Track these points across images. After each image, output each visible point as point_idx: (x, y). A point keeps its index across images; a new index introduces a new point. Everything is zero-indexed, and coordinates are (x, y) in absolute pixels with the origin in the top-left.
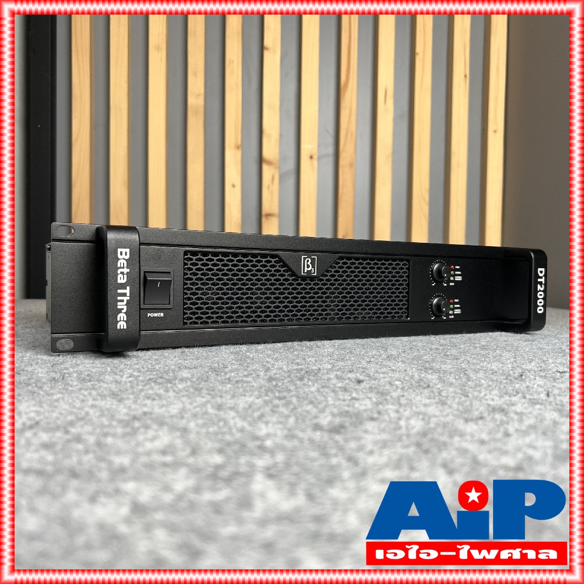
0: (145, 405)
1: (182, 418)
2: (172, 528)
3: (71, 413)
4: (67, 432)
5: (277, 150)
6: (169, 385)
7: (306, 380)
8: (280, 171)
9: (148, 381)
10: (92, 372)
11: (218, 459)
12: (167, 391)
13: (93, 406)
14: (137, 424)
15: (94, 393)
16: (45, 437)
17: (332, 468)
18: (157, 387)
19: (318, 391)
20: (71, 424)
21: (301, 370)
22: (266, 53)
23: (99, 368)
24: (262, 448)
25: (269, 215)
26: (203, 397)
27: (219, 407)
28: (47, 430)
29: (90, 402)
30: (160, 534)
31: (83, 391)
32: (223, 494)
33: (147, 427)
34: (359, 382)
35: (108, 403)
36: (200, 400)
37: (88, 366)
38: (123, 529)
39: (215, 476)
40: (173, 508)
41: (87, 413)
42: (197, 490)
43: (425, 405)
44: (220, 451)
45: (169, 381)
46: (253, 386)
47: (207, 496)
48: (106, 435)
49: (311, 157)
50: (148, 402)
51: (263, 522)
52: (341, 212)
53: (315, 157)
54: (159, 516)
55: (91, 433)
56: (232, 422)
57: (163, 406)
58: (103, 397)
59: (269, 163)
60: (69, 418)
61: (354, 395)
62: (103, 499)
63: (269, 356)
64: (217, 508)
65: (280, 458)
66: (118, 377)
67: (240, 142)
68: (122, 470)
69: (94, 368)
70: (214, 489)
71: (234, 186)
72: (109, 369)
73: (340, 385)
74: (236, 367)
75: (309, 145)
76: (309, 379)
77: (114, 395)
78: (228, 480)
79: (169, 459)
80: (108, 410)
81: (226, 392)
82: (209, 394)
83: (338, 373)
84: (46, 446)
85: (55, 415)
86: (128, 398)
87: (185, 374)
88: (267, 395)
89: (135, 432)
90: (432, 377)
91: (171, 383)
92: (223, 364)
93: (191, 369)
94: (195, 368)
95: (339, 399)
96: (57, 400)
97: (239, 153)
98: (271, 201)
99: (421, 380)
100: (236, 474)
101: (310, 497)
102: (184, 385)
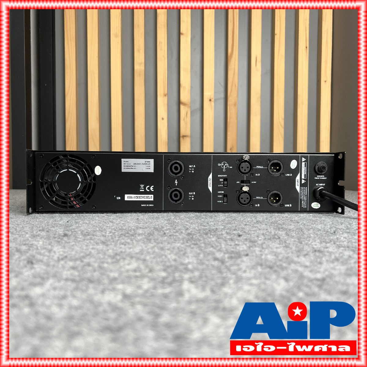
0: (121, 248)
1: (142, 254)
2: (145, 305)
3: (82, 252)
4: (82, 261)
5: (189, 96)
6: (133, 237)
7: (209, 235)
8: (191, 109)
9: (121, 235)
10: (89, 231)
11: (164, 274)
12: (132, 240)
13: (93, 248)
14: (118, 257)
15: (92, 241)
16: (71, 264)
17: (224, 278)
18: (126, 238)
19: (216, 240)
20: (84, 257)
21: (206, 229)
22: (182, 37)
23: (92, 228)
24: (187, 270)
25: (184, 136)
26: (152, 243)
27: (162, 249)
28: (71, 260)
29: (91, 247)
30: (139, 307)
31: (86, 241)
32: (167, 290)
33: (124, 259)
34: (240, 236)
35: (101, 247)
36: (151, 245)
37: (86, 227)
38: (120, 305)
39: (163, 281)
40: (144, 295)
41: (90, 252)
42: (155, 288)
43: (277, 248)
44: (165, 270)
45: (132, 235)
46: (179, 238)
47: (160, 291)
48: (103, 263)
49: (210, 100)
50: (123, 246)
51: (190, 302)
52: (229, 133)
53: (213, 100)
54: (138, 299)
55: (95, 262)
56: (169, 256)
57: (130, 248)
58: (97, 244)
59: (185, 104)
60: (82, 254)
61: (237, 242)
62: (107, 292)
63: (187, 221)
64: (166, 296)
65: (197, 274)
66: (104, 233)
67: (166, 92)
68: (115, 279)
69: (89, 228)
70: (163, 288)
71: (163, 119)
72: (98, 229)
73: (228, 237)
74: (169, 227)
75: (209, 93)
76: (211, 234)
77: (103, 243)
78: (170, 284)
79: (138, 274)
80: (102, 250)
81: (165, 241)
82: (155, 242)
83: (228, 231)
84: (73, 268)
85: (73, 253)
86: (111, 244)
87: (140, 231)
88: (187, 242)
89: (118, 261)
90: (282, 233)
91: (133, 236)
92: (162, 226)
93: (144, 229)
94: (146, 228)
95: (228, 245)
96: (73, 245)
97: (166, 99)
98: (186, 128)
99: (275, 235)
100: (174, 281)
101: (213, 291)
102: (141, 237)
